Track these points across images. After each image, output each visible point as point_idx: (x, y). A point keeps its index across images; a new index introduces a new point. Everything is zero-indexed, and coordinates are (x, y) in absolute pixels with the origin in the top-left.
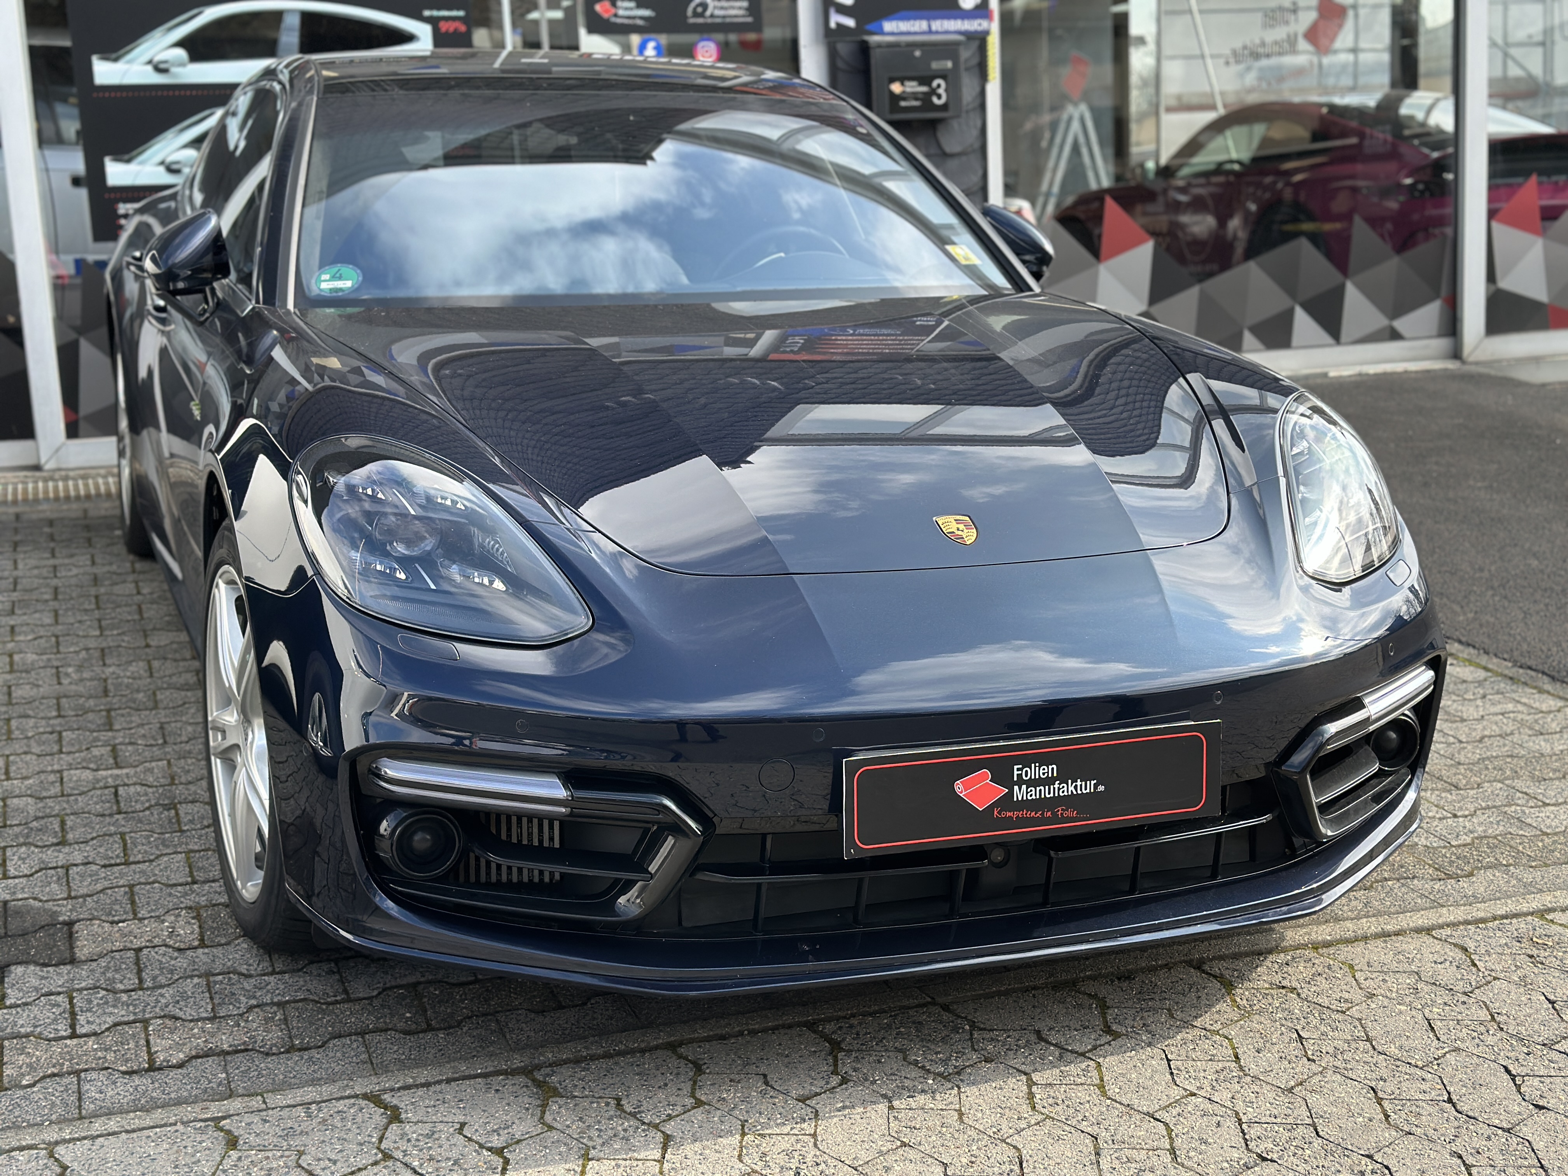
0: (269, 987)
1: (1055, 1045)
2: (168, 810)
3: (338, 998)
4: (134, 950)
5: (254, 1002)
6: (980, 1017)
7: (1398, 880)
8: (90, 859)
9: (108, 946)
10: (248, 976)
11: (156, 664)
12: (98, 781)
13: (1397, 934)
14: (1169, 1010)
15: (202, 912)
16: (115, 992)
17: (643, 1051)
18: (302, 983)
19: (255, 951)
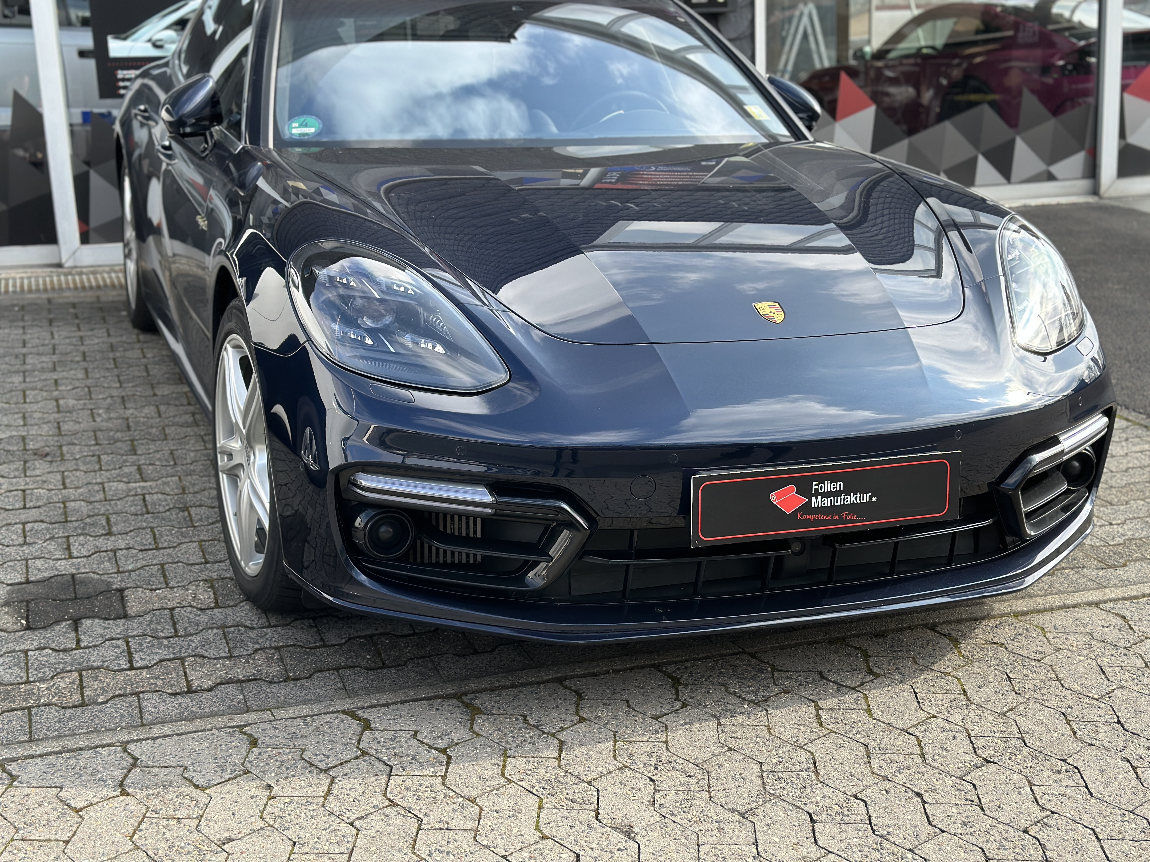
0: (267, 636)
1: (834, 682)
2: (183, 511)
3: (318, 644)
4: (169, 609)
5: (257, 646)
6: (778, 662)
7: (1072, 569)
8: (131, 546)
9: (150, 607)
10: (252, 628)
11: (163, 408)
12: (130, 490)
13: (1074, 606)
14: (913, 658)
15: (215, 583)
16: (158, 638)
17: (539, 683)
18: (290, 634)
19: (255, 611)
